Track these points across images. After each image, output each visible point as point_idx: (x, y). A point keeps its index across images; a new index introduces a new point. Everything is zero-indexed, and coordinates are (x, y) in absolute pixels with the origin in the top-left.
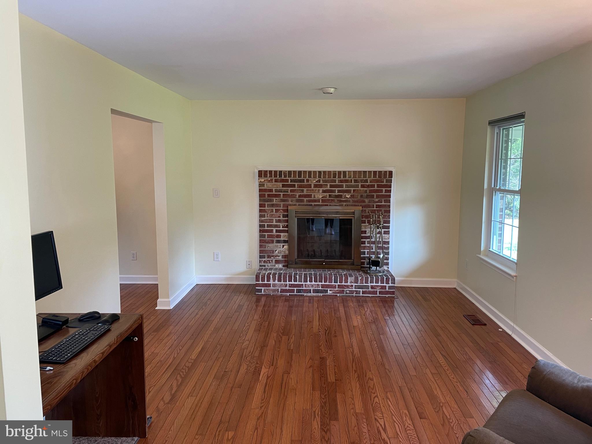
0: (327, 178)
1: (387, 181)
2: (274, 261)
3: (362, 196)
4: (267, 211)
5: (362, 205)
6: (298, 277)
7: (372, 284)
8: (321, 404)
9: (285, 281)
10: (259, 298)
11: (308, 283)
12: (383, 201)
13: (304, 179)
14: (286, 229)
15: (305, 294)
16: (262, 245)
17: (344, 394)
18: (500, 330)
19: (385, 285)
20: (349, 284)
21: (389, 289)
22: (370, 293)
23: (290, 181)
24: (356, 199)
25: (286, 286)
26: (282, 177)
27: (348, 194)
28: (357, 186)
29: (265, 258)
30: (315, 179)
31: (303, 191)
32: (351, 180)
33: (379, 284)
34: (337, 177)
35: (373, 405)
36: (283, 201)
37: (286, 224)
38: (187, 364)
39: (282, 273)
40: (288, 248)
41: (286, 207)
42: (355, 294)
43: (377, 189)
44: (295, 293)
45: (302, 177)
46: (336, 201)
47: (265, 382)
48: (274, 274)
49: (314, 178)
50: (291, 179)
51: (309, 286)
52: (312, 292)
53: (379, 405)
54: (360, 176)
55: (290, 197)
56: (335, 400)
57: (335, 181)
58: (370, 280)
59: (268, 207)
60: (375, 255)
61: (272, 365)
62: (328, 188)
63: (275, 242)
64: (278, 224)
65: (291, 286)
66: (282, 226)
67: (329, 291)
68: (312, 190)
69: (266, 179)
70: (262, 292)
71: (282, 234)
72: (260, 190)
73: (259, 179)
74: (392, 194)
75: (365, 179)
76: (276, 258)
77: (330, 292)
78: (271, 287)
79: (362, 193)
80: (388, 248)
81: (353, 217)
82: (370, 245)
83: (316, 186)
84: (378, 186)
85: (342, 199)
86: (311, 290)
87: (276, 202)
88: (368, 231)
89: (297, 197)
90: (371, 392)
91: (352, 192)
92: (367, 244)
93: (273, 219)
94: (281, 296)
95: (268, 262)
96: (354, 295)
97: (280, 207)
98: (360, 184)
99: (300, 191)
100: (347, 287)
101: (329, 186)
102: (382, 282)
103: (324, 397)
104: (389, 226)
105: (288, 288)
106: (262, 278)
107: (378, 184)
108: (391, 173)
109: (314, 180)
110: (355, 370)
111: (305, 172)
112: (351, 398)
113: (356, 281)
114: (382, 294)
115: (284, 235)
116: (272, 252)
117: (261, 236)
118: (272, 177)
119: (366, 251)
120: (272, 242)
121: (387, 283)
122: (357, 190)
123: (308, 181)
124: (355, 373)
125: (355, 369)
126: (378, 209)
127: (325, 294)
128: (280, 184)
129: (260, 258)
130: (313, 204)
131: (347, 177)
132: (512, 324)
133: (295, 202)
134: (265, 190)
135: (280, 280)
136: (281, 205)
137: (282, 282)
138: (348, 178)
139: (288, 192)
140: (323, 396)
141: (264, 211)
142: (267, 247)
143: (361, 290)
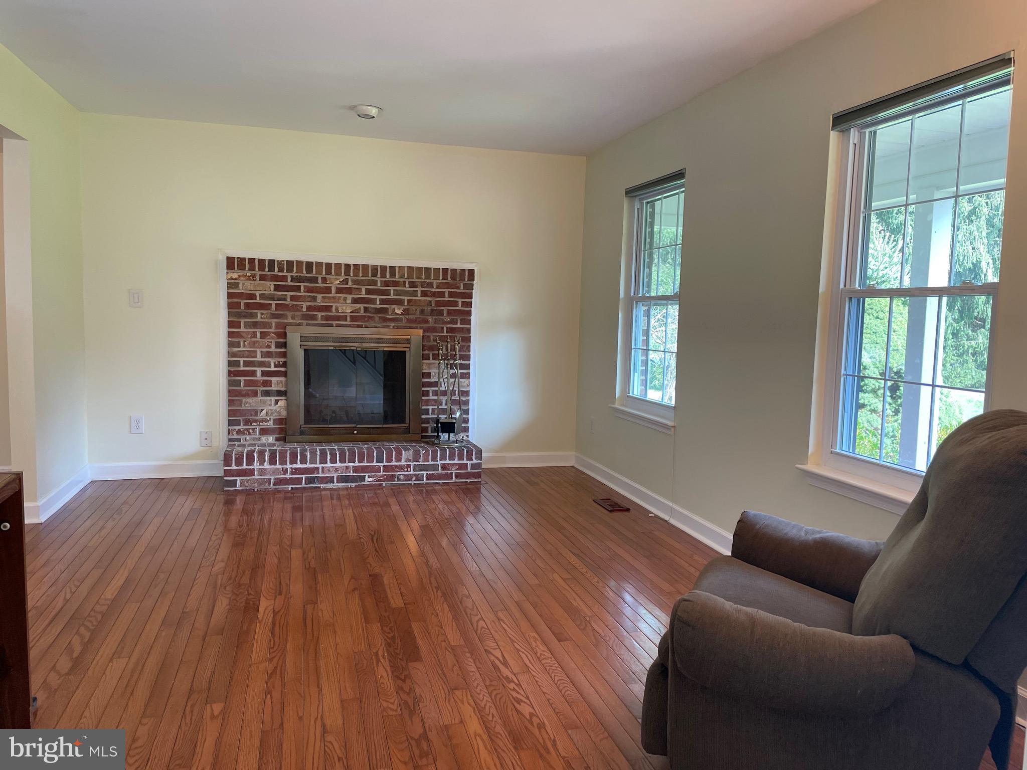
0: (361, 275)
1: (465, 286)
2: (258, 430)
3: (422, 311)
4: (244, 335)
5: (423, 327)
6: (308, 454)
7: (444, 462)
8: (386, 640)
9: (283, 462)
10: (231, 497)
11: (329, 465)
12: (459, 321)
13: (318, 277)
14: (282, 369)
15: (322, 486)
16: (233, 400)
17: (424, 621)
18: (650, 515)
19: (465, 461)
20: (403, 464)
21: (473, 470)
22: (440, 477)
23: (289, 279)
24: (412, 317)
25: (285, 471)
26: (274, 271)
27: (399, 306)
28: (414, 294)
29: (240, 425)
30: (338, 277)
31: (314, 299)
32: (405, 282)
33: (456, 461)
34: (379, 275)
35: (479, 632)
36: (274, 316)
37: (283, 360)
38: (98, 608)
39: (276, 450)
40: (286, 405)
41: (282, 329)
42: (415, 481)
43: (450, 299)
44: (303, 485)
45: (314, 272)
46: (377, 319)
47: (271, 619)
48: (261, 454)
49: (336, 274)
50: (291, 276)
51: (329, 470)
52: (335, 481)
53: (488, 631)
54: (420, 275)
55: (289, 310)
56: (410, 633)
57: (375, 283)
58: (440, 455)
59: (245, 327)
60: (448, 414)
61: (280, 594)
62: (363, 294)
63: (259, 393)
64: (267, 359)
65: (295, 471)
66: (274, 363)
67: (366, 477)
68: (333, 297)
69: (242, 274)
70: (236, 487)
71: (274, 379)
72: (230, 295)
73: (227, 273)
74: (473, 309)
75: (428, 281)
76: (261, 424)
77: (369, 480)
78: (255, 475)
79: (423, 306)
80: (467, 403)
81: (407, 348)
82: (438, 398)
83: (339, 290)
84: (451, 295)
85: (387, 316)
86: (334, 477)
87: (261, 318)
88: (434, 372)
89: (304, 310)
90: (470, 614)
91: (406, 303)
92: (433, 396)
93: (256, 351)
94: (276, 492)
95: (246, 432)
96: (413, 482)
97: (271, 328)
98: (419, 290)
99: (309, 299)
100: (401, 468)
101: (364, 292)
102: (461, 458)
103: (389, 631)
104: (470, 364)
105: (288, 476)
106: (236, 459)
107: (450, 290)
108: (471, 273)
109: (337, 279)
110: (436, 587)
111: (319, 264)
112: (439, 626)
113: (416, 458)
114: (460, 479)
115: (278, 381)
116: (253, 413)
117: (231, 383)
118: (254, 270)
119: (430, 408)
120: (255, 394)
121: (469, 458)
122: (415, 300)
123: (324, 280)
124: (437, 592)
125: (436, 585)
126: (450, 334)
127: (360, 484)
128: (271, 285)
129: (229, 426)
130: (334, 323)
131: (397, 276)
132: (670, 504)
133: (299, 320)
134: (241, 295)
135: (272, 461)
136: (272, 324)
137: (278, 466)
138: (399, 278)
139: (286, 301)
140: (387, 629)
141: (238, 335)
142: (243, 405)
143: (425, 473)
